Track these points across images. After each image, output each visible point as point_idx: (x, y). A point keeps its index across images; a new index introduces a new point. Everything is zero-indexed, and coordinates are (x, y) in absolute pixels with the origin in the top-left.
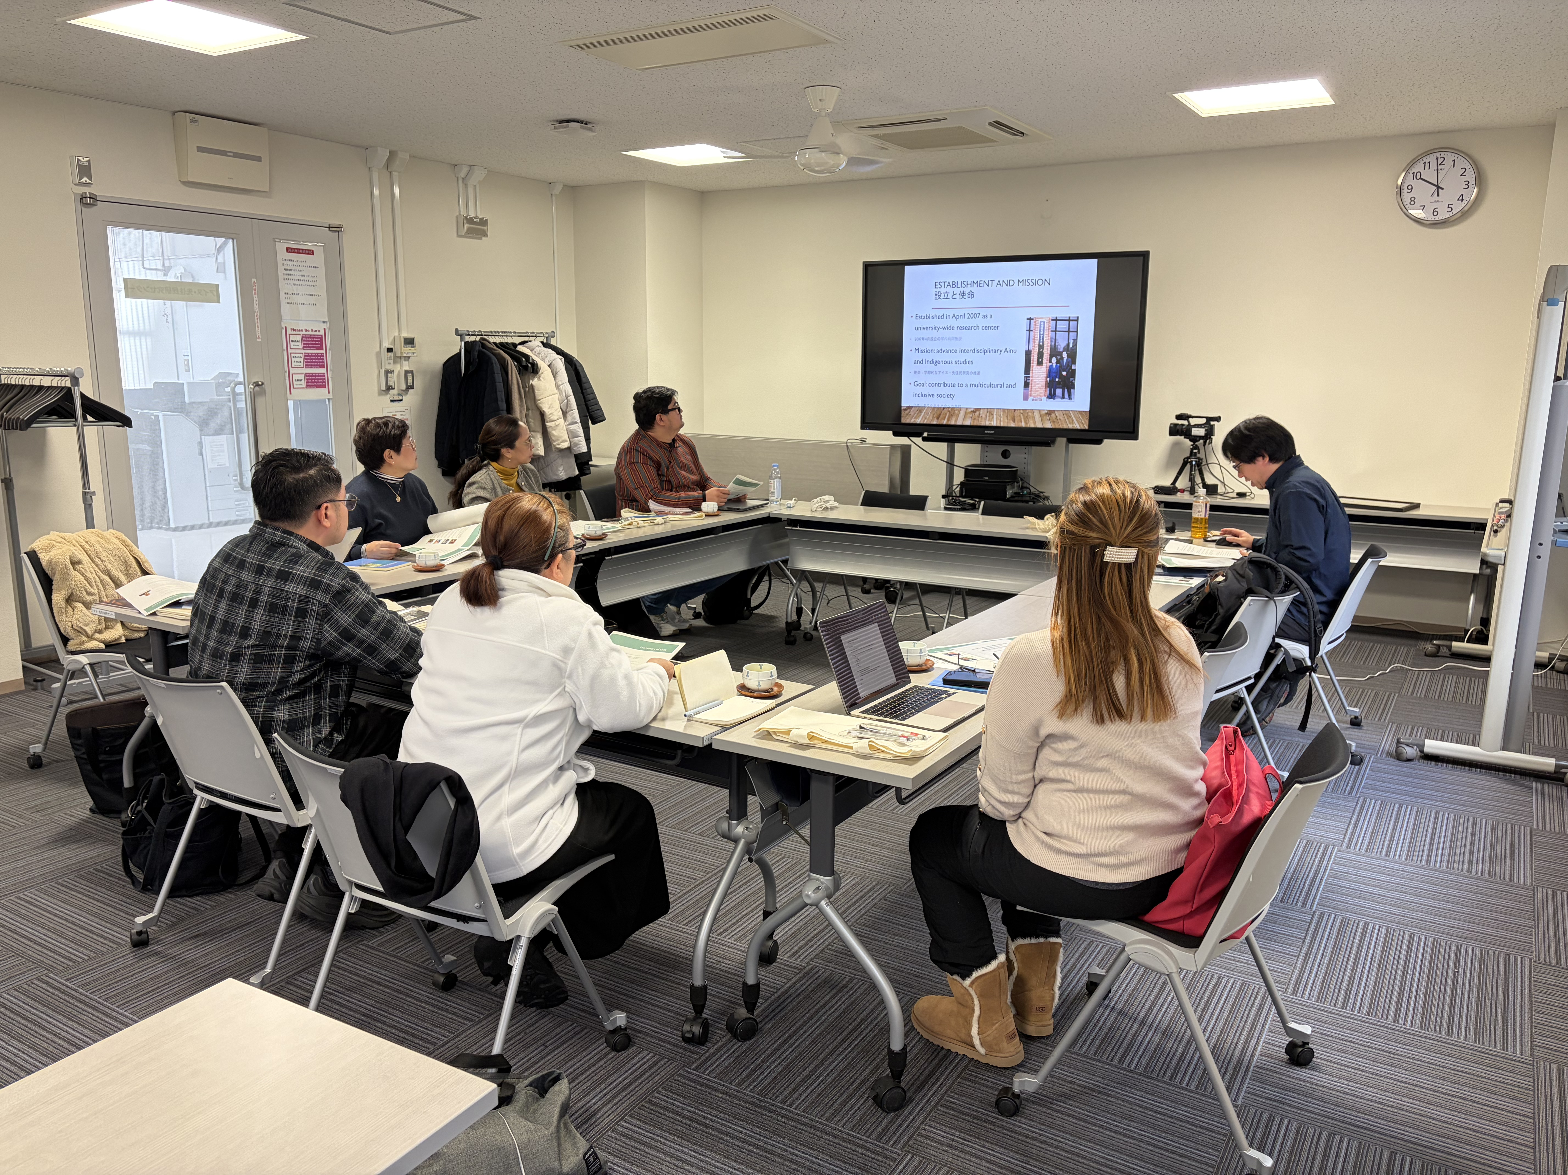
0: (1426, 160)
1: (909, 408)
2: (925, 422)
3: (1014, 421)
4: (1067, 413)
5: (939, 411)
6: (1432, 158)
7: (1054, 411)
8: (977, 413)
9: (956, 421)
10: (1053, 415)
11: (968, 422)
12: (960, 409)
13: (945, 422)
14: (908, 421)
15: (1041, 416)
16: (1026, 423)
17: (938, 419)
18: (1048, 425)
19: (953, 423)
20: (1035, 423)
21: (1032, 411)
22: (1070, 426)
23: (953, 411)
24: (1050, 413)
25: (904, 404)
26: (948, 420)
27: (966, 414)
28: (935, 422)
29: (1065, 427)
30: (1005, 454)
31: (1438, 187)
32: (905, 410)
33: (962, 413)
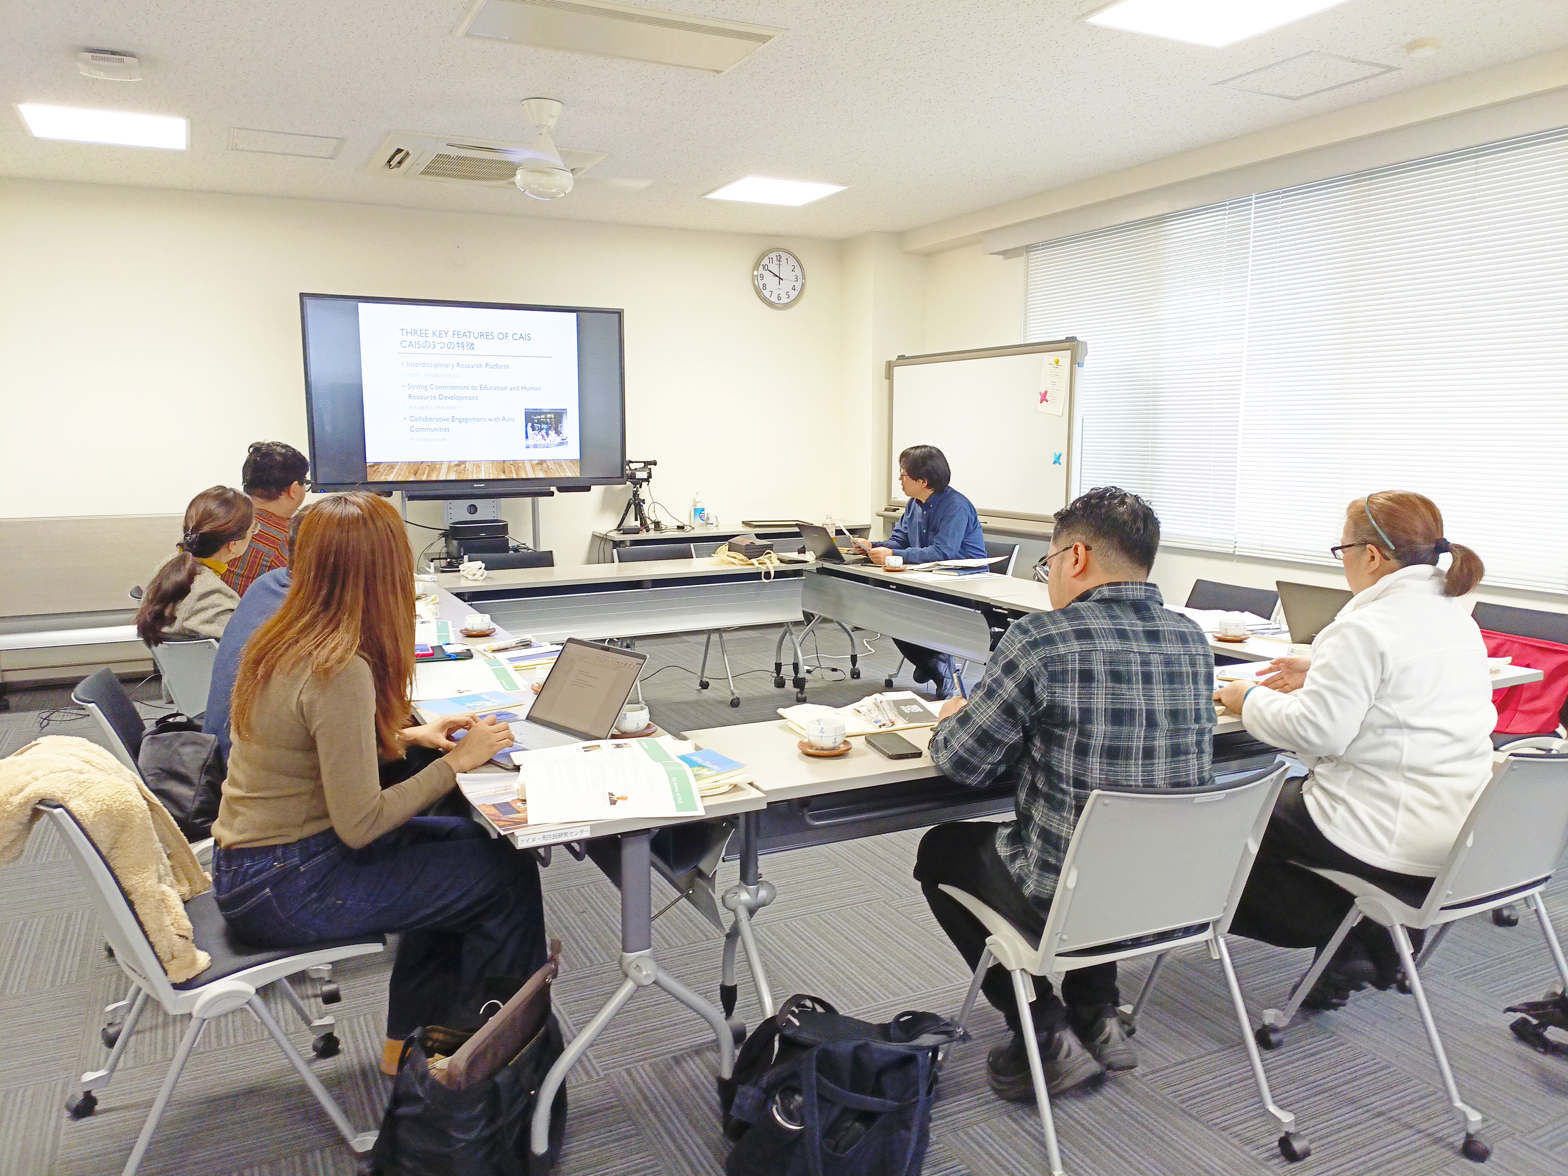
0: (770, 256)
1: (378, 464)
2: (399, 479)
3: (504, 472)
4: (558, 463)
5: (416, 466)
6: (773, 255)
7: (545, 461)
8: (463, 466)
9: (438, 476)
10: (544, 465)
11: (452, 477)
12: (442, 463)
13: (424, 478)
14: (376, 479)
15: (533, 466)
16: (517, 475)
17: (415, 474)
18: (541, 475)
19: (434, 478)
20: (526, 473)
21: (523, 461)
22: (562, 475)
23: (433, 466)
24: (541, 462)
25: (370, 459)
26: (428, 476)
27: (449, 468)
28: (412, 479)
29: (558, 476)
30: (473, 509)
31: (780, 278)
32: (370, 466)
33: (444, 468)
